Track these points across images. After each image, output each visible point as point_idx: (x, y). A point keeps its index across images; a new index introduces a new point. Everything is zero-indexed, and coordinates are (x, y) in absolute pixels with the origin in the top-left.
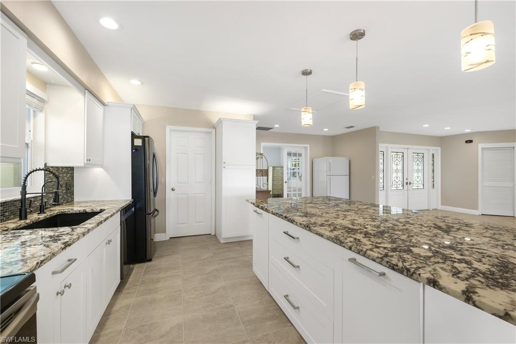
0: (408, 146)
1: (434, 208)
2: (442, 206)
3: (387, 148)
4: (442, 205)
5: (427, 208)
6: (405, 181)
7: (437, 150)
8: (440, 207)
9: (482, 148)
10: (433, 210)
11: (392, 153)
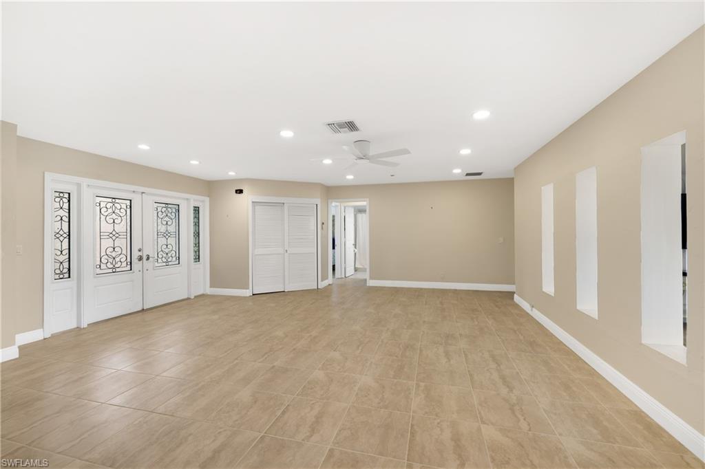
0: (143, 189)
1: (196, 294)
2: (212, 289)
3: (79, 185)
4: (211, 287)
5: (186, 297)
6: (136, 254)
7: (203, 201)
8: (210, 291)
9: (253, 202)
10: (195, 297)
11: (98, 199)
